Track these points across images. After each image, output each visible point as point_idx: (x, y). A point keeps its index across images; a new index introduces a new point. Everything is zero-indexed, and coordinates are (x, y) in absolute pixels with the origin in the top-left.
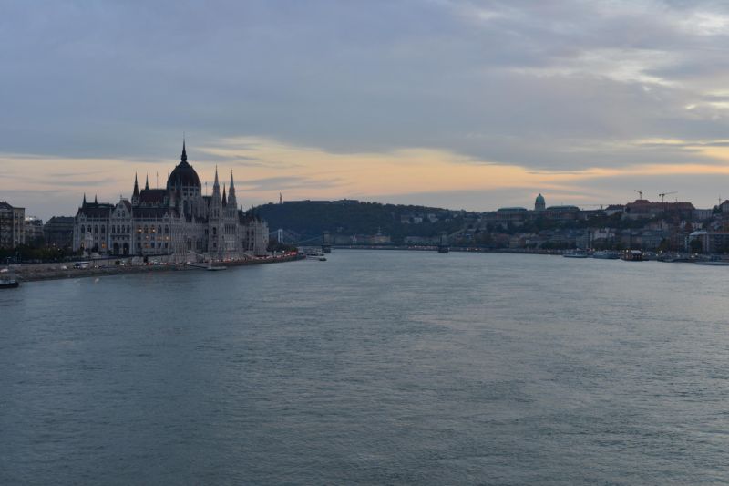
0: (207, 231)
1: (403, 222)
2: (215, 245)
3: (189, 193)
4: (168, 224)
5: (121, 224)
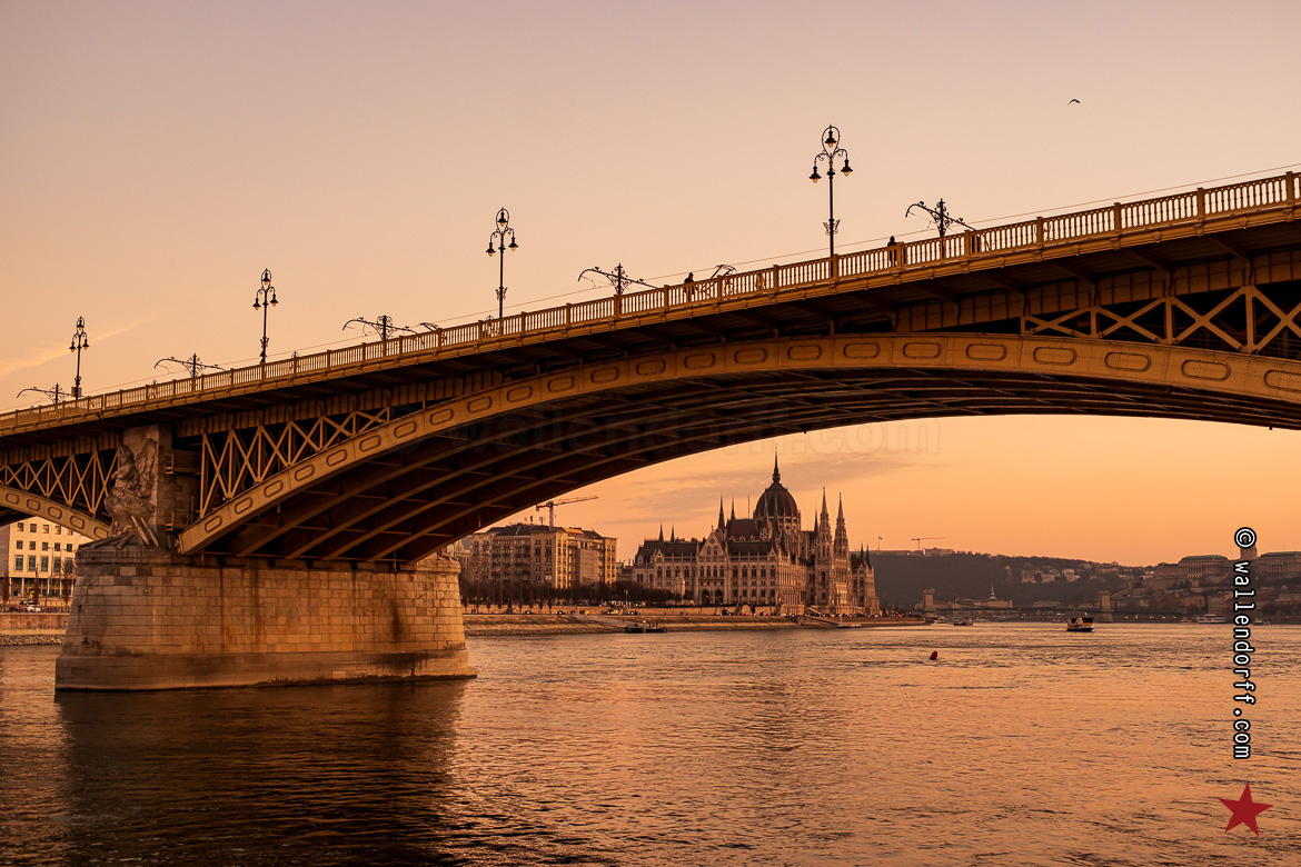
0: (812, 578)
1: (1025, 580)
2: (824, 596)
3: (786, 525)
4: (774, 564)
5: (712, 565)
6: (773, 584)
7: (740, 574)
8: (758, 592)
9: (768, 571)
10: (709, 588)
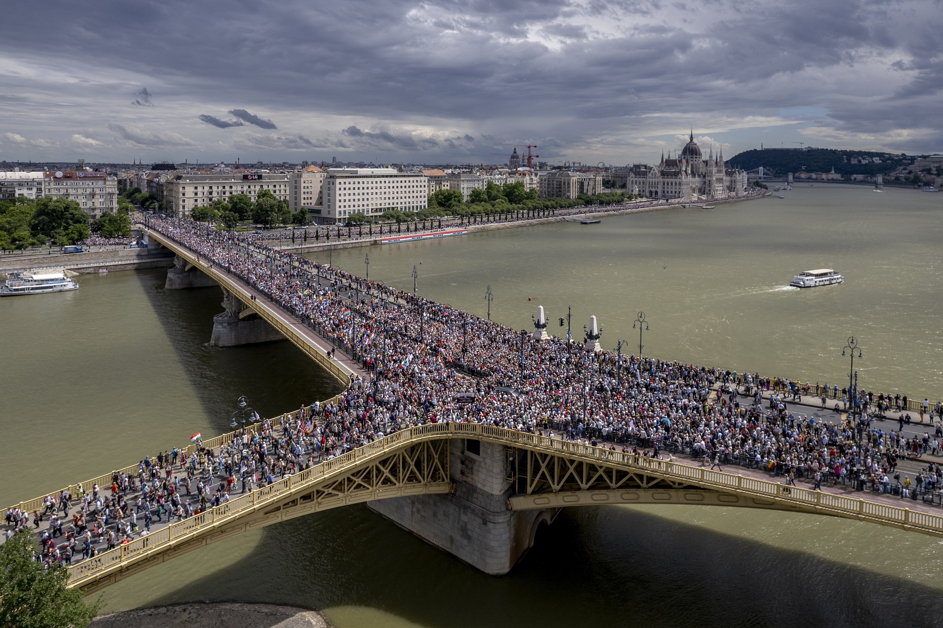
0: (705, 183)
1: (852, 162)
2: (709, 190)
3: (694, 159)
4: (681, 180)
5: (653, 180)
6: (680, 188)
7: (666, 184)
8: (673, 192)
9: (678, 183)
10: (652, 190)
